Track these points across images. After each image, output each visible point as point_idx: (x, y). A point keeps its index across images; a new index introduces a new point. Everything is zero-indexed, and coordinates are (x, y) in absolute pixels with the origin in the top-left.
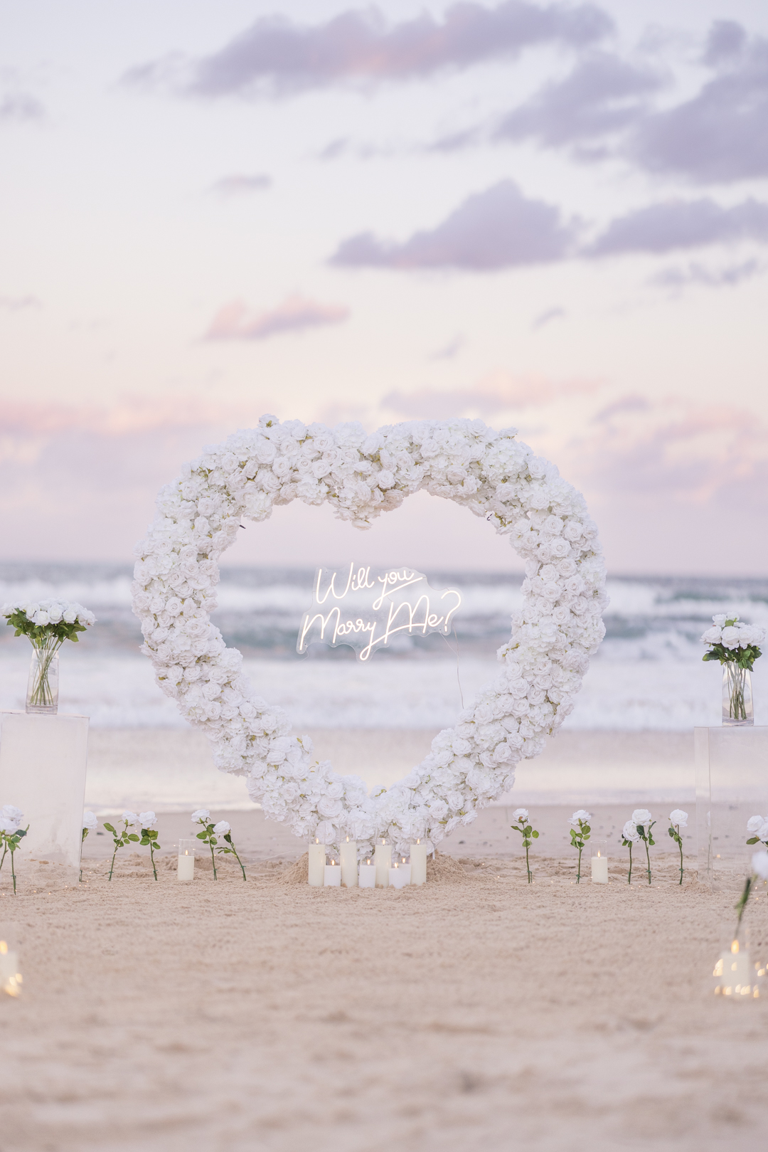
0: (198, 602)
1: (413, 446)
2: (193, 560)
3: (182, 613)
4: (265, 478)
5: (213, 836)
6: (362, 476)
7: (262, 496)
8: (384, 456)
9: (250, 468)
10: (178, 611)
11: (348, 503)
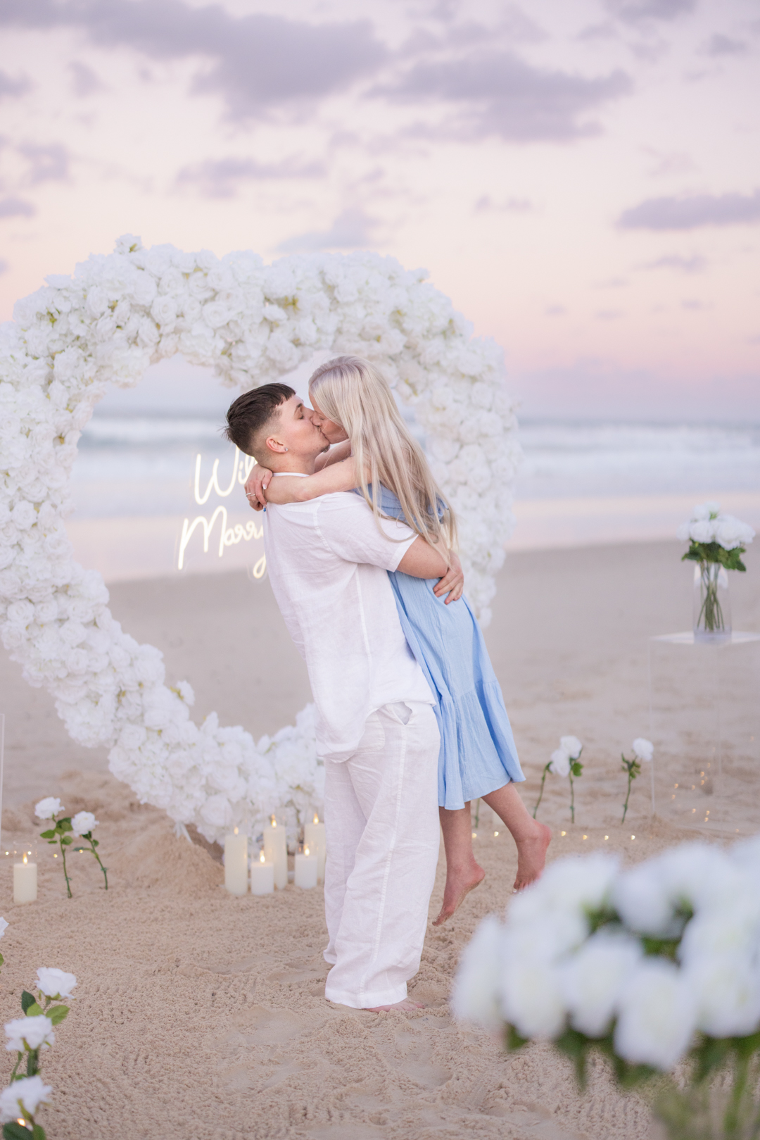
1: (328, 287)
2: (48, 445)
3: (35, 525)
5: (67, 834)
7: (137, 352)
8: (302, 299)
9: (122, 311)
10: (32, 521)
11: (249, 364)
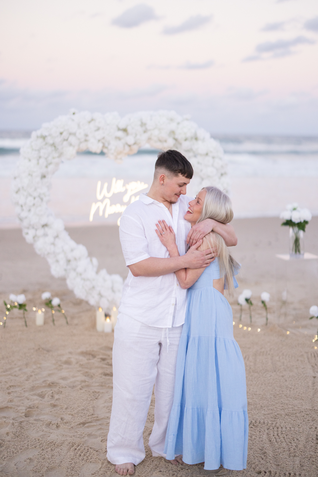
0: (42, 199)
1: (143, 124)
3: (34, 204)
4: (72, 139)
6: (119, 139)
8: (129, 129)
9: (65, 134)
10: (32, 203)
